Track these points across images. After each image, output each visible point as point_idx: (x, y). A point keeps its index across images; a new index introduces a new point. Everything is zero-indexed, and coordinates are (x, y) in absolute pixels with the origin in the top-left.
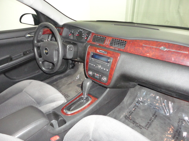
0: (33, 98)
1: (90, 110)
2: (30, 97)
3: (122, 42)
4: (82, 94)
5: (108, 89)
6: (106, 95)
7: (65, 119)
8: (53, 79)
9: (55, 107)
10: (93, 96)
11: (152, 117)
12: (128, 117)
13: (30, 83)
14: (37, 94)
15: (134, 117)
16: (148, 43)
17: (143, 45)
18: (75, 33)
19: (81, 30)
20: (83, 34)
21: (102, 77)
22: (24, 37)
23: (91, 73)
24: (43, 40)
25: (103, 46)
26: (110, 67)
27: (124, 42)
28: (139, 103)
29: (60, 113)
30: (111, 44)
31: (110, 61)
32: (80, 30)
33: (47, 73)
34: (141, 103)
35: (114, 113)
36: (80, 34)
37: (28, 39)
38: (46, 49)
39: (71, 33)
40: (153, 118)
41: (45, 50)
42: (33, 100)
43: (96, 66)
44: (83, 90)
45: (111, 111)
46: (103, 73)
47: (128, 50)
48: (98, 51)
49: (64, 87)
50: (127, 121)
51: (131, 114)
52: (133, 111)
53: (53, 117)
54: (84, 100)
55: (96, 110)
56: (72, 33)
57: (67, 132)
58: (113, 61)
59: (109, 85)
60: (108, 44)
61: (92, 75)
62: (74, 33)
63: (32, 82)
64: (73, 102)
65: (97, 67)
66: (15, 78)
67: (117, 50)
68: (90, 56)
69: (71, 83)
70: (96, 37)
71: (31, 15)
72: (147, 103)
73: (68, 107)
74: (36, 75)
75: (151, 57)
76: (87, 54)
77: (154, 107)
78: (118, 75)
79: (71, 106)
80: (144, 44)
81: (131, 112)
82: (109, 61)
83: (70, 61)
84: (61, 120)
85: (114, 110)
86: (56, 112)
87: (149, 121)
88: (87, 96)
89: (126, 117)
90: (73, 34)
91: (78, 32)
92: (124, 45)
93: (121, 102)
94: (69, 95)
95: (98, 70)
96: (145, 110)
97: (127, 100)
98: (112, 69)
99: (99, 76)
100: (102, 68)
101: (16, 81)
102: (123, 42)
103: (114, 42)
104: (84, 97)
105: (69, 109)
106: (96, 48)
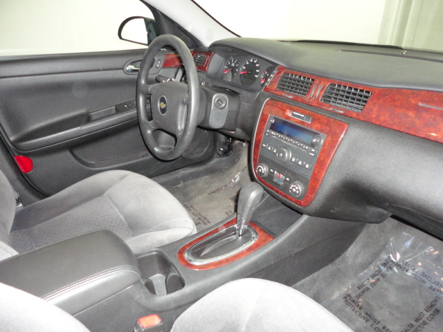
0: (122, 213)
1: (250, 265)
2: (116, 210)
3: (357, 94)
4: (235, 221)
5: (305, 217)
6: (297, 232)
7: (183, 276)
8: (177, 175)
9: (167, 242)
10: (264, 230)
11: (425, 312)
12: (354, 298)
13: (123, 178)
14: (132, 206)
15: (371, 303)
16: (436, 99)
17: (420, 104)
18: (237, 68)
19: (254, 60)
20: (258, 71)
21: (290, 182)
22: (122, 71)
23: (264, 169)
24: (161, 79)
25: (303, 102)
26: (316, 160)
27: (364, 93)
28: (391, 268)
29: (173, 259)
30: (327, 98)
31: (316, 143)
32: (251, 61)
33: (159, 157)
34: (394, 268)
35: (314, 281)
36: (251, 70)
37: (130, 76)
38: (163, 100)
39: (230, 66)
40: (427, 314)
41: (160, 102)
42: (122, 217)
43: (279, 152)
44: (239, 211)
45: (308, 276)
46: (296, 172)
47: (374, 116)
48: (289, 114)
49: (200, 197)
50: (348, 309)
51: (363, 292)
52: (369, 286)
53: (156, 265)
54: (237, 235)
55: (265, 266)
56: (232, 67)
57: (185, 310)
58: (325, 143)
59: (308, 205)
60: (319, 96)
61: (266, 175)
62: (235, 67)
63: (127, 175)
64: (211, 237)
65: (281, 155)
66: (93, 163)
67: (341, 114)
68: (267, 125)
69: (218, 190)
70: (287, 78)
71: (143, 19)
72: (414, 270)
73: (197, 248)
74: (140, 162)
75: (440, 141)
76: (261, 119)
77: (434, 286)
78: (335, 181)
79: (203, 246)
80: (423, 101)
81: (364, 287)
82: (314, 140)
83: (222, 138)
84: (174, 276)
85: (315, 274)
86: (166, 254)
87: (414, 323)
88: (246, 227)
89: (348, 298)
90: (233, 70)
91: (246, 65)
92: (364, 101)
93: (338, 256)
94: (208, 217)
95: (281, 164)
96: (404, 289)
97: (354, 253)
98: (321, 164)
99: (285, 180)
100: (293, 160)
101: (94, 169)
102: (361, 93)
103: (335, 91)
104: (239, 229)
105: (197, 254)
106: (285, 105)
